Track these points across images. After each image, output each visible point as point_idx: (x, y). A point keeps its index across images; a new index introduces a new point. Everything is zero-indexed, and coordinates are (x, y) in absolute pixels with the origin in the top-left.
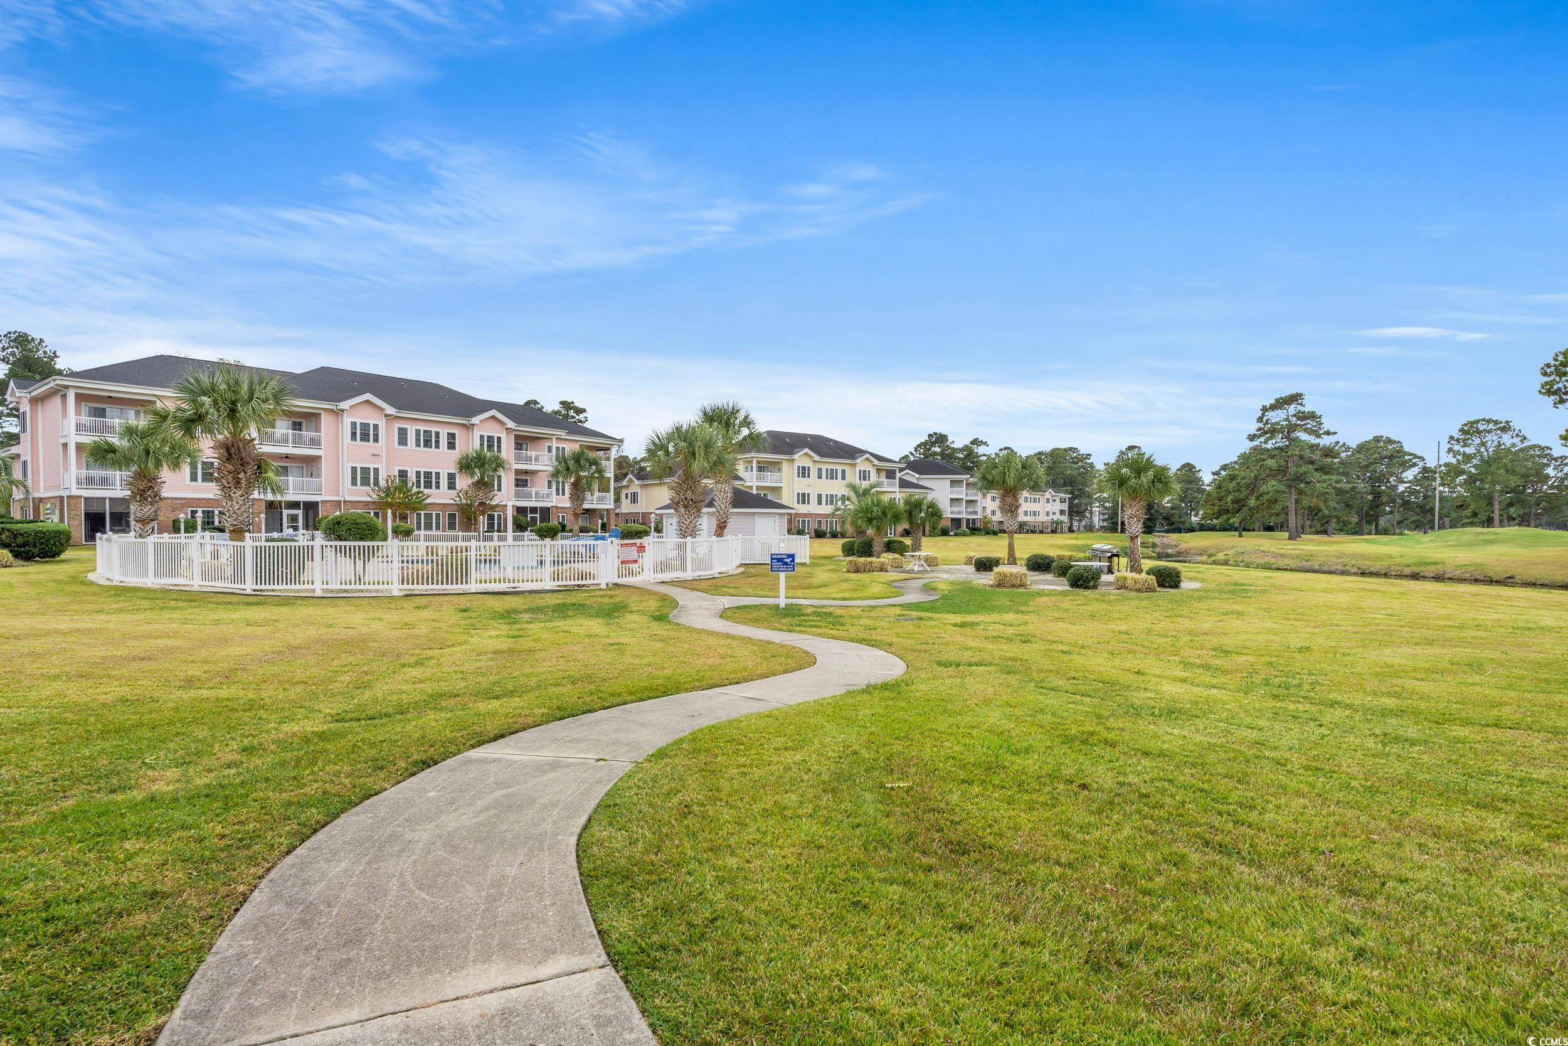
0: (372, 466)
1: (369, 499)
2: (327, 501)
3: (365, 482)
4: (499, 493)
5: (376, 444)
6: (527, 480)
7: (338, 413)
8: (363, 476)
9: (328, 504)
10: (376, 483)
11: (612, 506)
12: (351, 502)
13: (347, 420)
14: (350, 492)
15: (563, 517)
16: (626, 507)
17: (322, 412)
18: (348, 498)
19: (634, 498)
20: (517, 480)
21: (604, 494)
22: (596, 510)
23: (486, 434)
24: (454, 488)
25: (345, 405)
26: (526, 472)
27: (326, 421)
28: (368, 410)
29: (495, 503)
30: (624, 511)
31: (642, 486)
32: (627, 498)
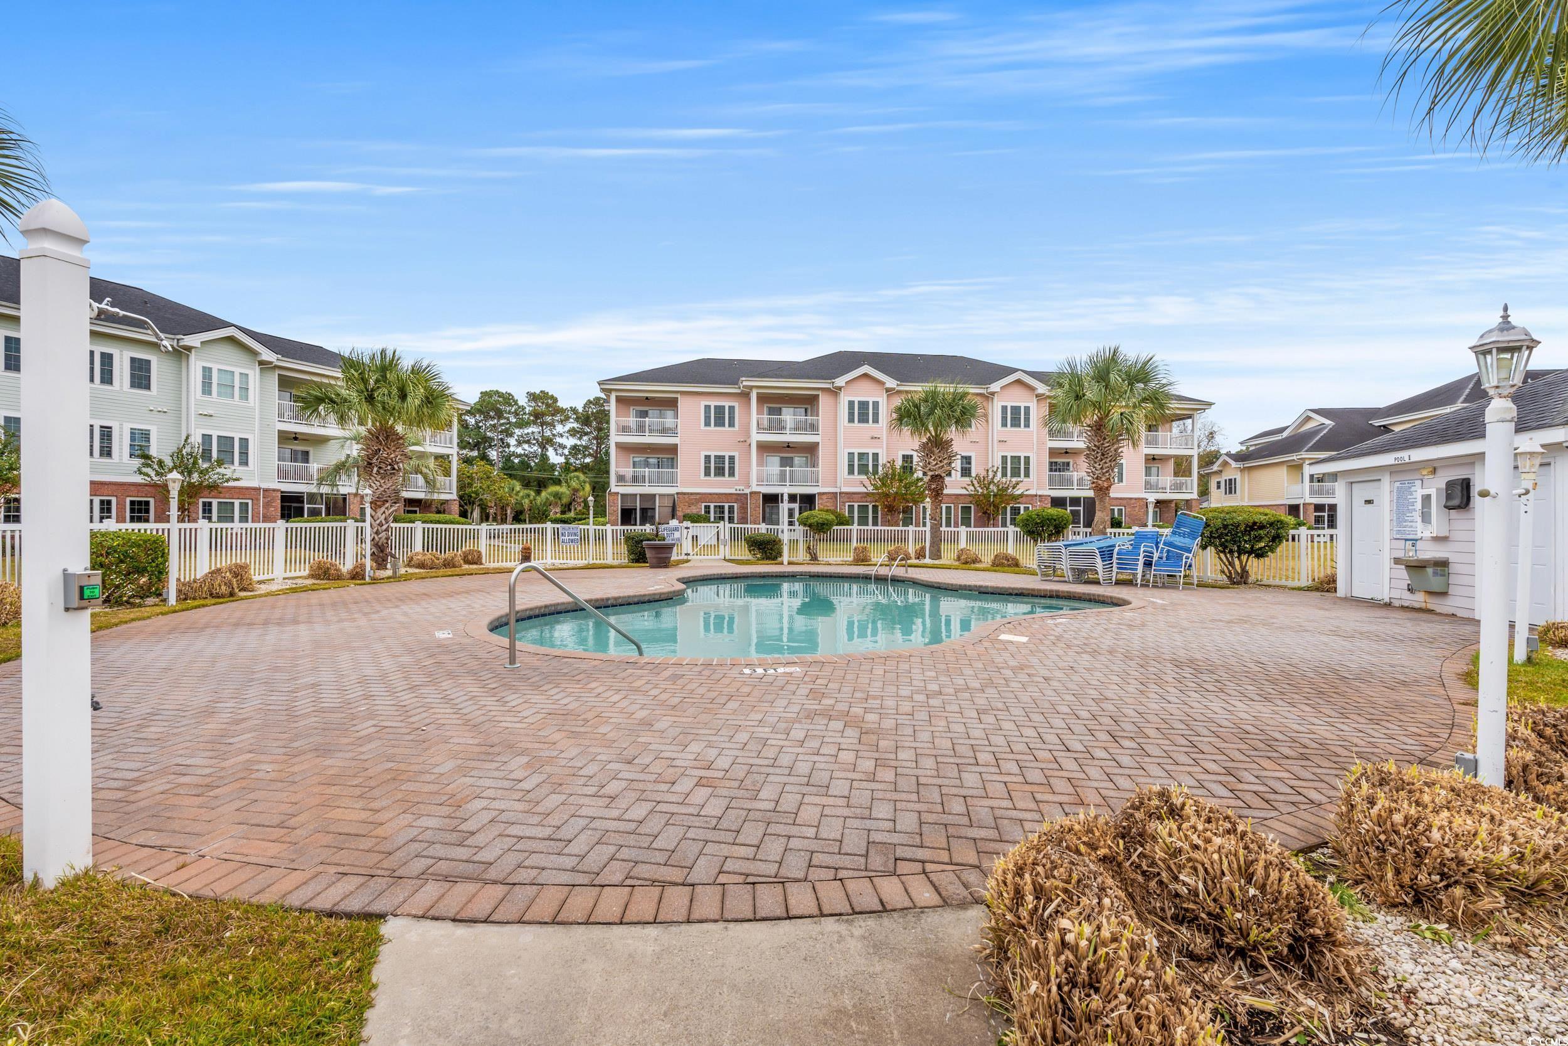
0: (871, 451)
1: (864, 490)
2: (824, 494)
3: (863, 469)
4: (1026, 479)
5: (875, 425)
6: (1068, 464)
7: (835, 392)
8: (861, 464)
9: (824, 497)
10: (875, 472)
11: (1195, 496)
12: (847, 493)
13: (844, 399)
14: (846, 484)
15: (1120, 511)
16: (1218, 500)
17: (819, 393)
18: (844, 490)
19: (1231, 487)
20: (1051, 464)
21: (1183, 479)
22: (1171, 501)
23: (1009, 405)
24: (969, 475)
25: (840, 381)
26: (1067, 452)
27: (824, 401)
28: (866, 385)
29: (1019, 492)
30: (1213, 505)
31: (1242, 470)
32: (1219, 487)
